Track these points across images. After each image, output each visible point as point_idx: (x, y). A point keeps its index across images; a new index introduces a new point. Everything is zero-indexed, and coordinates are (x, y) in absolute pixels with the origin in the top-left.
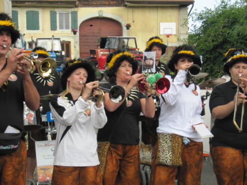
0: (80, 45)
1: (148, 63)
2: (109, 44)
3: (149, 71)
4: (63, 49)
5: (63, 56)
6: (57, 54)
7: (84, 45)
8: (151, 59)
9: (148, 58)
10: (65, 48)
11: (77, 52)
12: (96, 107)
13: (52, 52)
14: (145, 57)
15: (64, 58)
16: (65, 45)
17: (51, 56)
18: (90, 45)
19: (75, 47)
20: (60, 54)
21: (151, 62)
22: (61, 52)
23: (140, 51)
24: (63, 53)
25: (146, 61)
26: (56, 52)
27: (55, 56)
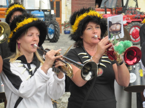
0: (72, 3)
1: (114, 29)
2: (105, 2)
3: (117, 37)
4: (52, 8)
5: (52, 15)
6: (46, 13)
7: (77, 3)
8: (117, 24)
9: (113, 23)
10: (55, 7)
11: (68, 12)
12: (56, 77)
13: (39, 10)
14: (110, 22)
15: (54, 18)
16: (55, 3)
17: (39, 15)
18: (84, 4)
19: (66, 6)
20: (48, 13)
21: (118, 27)
22: (50, 11)
23: (141, 11)
24: (53, 12)
25: (112, 27)
26: (44, 11)
27: (43, 15)
